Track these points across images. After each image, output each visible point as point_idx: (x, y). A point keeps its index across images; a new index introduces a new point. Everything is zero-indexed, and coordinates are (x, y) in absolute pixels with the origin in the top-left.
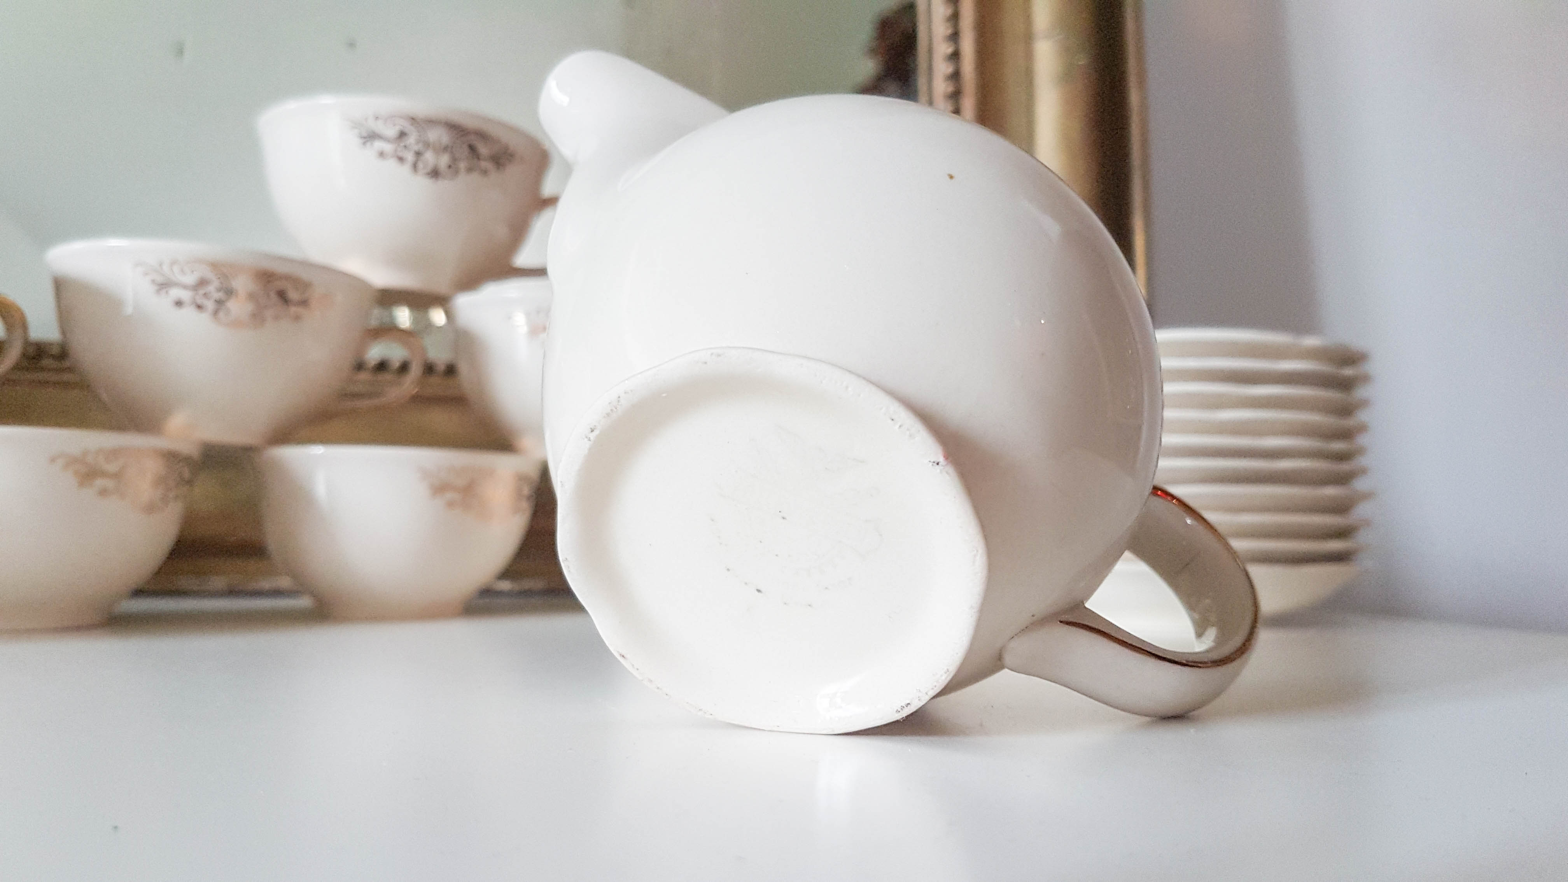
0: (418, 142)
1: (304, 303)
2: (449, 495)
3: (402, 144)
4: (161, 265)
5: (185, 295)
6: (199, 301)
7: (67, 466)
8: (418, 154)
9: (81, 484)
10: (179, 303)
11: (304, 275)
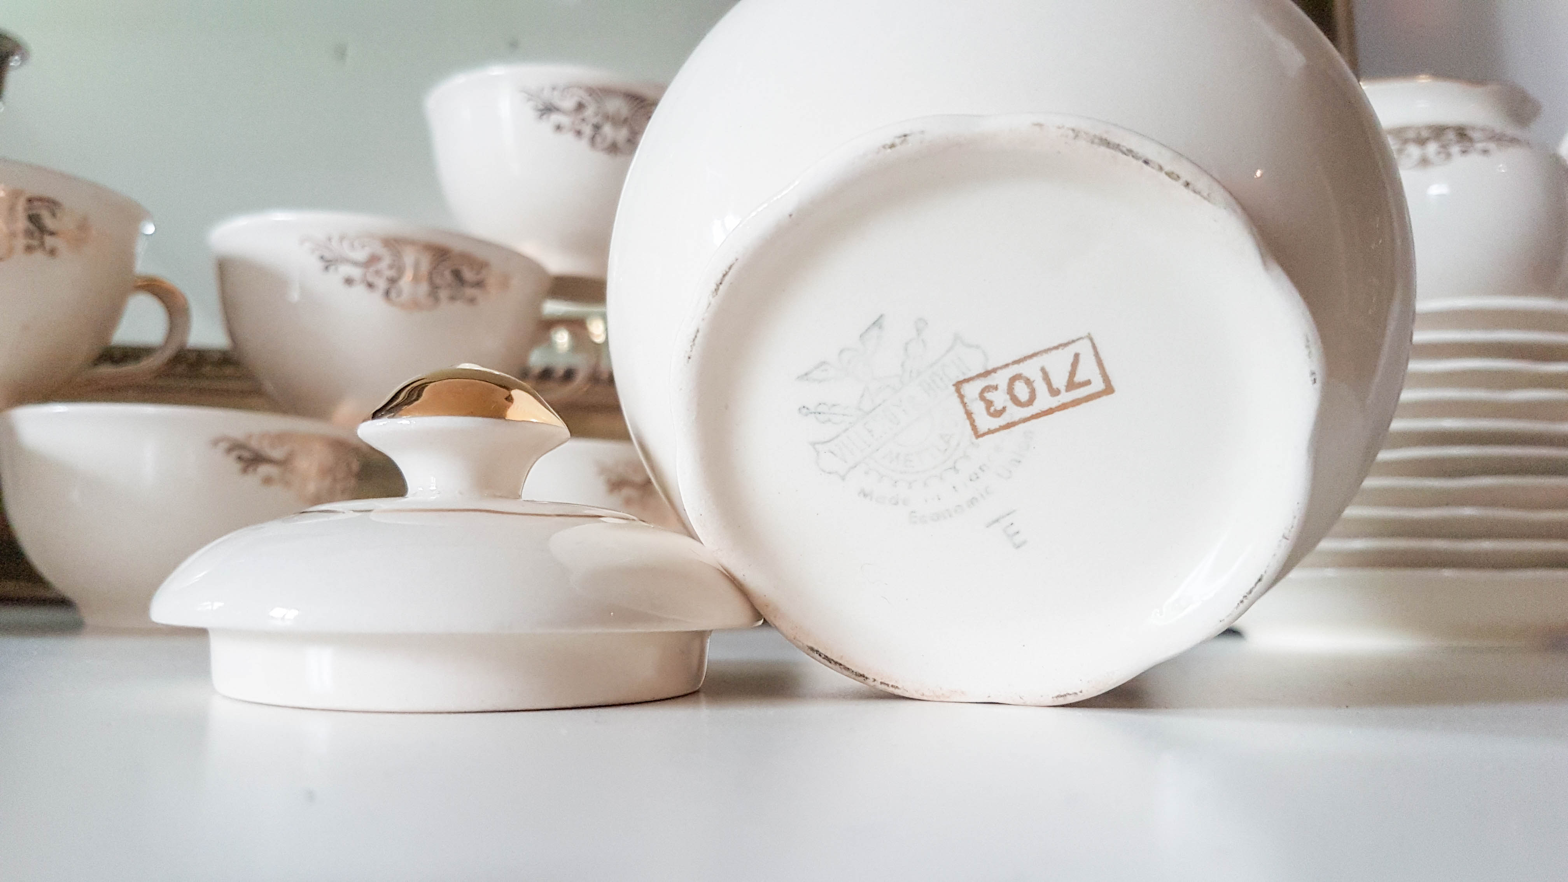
0: (596, 114)
1: (479, 284)
2: (626, 492)
3: (581, 116)
4: (330, 239)
5: (356, 272)
6: (370, 279)
7: (230, 450)
8: (597, 127)
9: (245, 471)
10: (349, 281)
11: (480, 253)
